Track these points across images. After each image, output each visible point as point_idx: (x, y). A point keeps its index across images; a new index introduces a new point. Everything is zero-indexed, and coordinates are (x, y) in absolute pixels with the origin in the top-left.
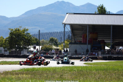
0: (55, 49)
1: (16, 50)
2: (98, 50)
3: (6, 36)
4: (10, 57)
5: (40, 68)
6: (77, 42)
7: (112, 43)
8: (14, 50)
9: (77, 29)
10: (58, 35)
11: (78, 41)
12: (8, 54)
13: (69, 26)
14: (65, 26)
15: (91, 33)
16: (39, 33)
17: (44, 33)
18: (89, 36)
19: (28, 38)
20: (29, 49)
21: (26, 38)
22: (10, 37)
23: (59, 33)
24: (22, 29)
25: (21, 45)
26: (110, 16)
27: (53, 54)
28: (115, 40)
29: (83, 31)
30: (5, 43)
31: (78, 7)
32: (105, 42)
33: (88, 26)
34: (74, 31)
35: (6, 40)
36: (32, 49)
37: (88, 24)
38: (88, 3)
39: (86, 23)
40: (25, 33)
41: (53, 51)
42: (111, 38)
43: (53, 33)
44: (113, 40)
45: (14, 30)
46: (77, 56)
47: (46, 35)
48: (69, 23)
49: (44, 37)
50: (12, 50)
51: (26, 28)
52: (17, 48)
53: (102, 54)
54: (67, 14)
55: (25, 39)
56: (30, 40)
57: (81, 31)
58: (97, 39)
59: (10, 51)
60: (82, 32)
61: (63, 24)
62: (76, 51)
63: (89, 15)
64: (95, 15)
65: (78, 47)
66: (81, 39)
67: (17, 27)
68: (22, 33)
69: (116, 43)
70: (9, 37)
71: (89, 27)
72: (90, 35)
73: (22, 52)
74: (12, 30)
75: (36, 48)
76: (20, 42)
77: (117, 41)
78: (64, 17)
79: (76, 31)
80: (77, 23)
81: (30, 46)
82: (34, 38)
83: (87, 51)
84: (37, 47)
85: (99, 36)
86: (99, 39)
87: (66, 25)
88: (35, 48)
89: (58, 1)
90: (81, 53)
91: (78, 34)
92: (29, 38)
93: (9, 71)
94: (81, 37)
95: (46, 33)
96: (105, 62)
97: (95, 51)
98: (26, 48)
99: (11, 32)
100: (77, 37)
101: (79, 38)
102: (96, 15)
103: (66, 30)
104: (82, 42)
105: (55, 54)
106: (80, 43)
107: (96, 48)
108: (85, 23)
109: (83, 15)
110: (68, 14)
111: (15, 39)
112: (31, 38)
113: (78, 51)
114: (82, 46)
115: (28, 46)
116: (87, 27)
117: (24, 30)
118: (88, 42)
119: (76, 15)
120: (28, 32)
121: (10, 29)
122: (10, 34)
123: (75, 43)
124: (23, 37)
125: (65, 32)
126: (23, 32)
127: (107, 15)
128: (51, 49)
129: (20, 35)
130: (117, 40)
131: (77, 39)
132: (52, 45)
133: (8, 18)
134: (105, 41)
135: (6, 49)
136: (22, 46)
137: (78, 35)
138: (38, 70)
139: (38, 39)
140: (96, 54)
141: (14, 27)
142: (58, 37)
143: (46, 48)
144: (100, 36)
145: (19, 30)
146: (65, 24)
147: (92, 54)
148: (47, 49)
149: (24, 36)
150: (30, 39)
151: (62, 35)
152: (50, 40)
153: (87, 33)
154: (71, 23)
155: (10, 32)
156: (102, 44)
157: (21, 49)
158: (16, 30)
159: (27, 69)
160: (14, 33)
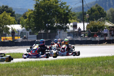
0: (110, 27)
8: (43, 32)
16: (83, 2)
20: (67, 30)
25: (54, 23)
27: (106, 35)
35: (30, 17)
36: (71, 29)
40: (59, 3)
50: (39, 32)
68: (54, 4)
74: (38, 1)
81: (68, 24)
92: (67, 11)
98: (61, 28)
99: (37, 3)
111: (44, 13)
112: (69, 11)
115: (65, 25)
122: (36, 6)
124: (56, 11)
129: (51, 7)
132: (104, 20)
148: (96, 28)
150: (67, 13)
157: (54, 30)
160: (42, 4)
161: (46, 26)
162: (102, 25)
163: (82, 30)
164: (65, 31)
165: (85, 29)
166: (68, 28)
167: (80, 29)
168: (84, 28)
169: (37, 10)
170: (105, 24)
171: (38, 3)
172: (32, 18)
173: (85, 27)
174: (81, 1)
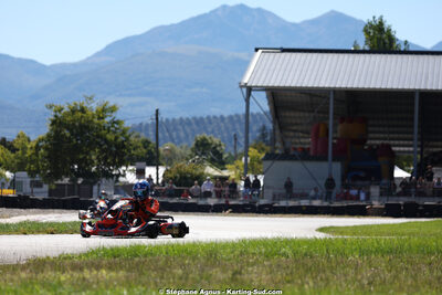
0: (215, 178)
1: (73, 180)
2: (367, 182)
3: (38, 130)
4: (54, 207)
5: (158, 247)
6: (292, 152)
7: (419, 156)
8: (66, 180)
9: (294, 107)
10: (223, 128)
11: (295, 149)
12: (46, 196)
13: (264, 94)
14: (249, 94)
15: (342, 120)
16: (157, 119)
17: (174, 120)
18: (335, 132)
19: (116, 138)
20: (121, 179)
21: (110, 137)
22: (53, 134)
23: (226, 121)
24: (94, 106)
25: (92, 163)
26: (410, 57)
27: (207, 195)
28: (431, 143)
29: (313, 111)
30: (34, 157)
31: (294, 25)
32: (393, 152)
33: (332, 96)
34: (283, 114)
35: (37, 147)
36: (131, 178)
37: (332, 86)
38: (333, 11)
39: (327, 86)
40: (108, 119)
41: (207, 186)
42: (416, 136)
43: (206, 121)
44: (421, 146)
45: (66, 109)
46: (292, 203)
47: (180, 127)
48: (265, 85)
49: (174, 134)
50: (59, 182)
51: (111, 104)
52: (78, 175)
53: (381, 195)
54: (257, 50)
55: (106, 141)
56: (124, 147)
57: (307, 114)
58: (364, 141)
59: (54, 187)
60: (312, 115)
61: (241, 87)
62: (289, 185)
63: (336, 55)
64: (357, 56)
65: (295, 169)
66: (308, 142)
67: (77, 99)
68: (96, 121)
69: (435, 154)
70: (48, 136)
71: (335, 99)
72: (339, 127)
73: (95, 188)
74: (60, 111)
75: (147, 176)
76: (87, 153)
77: (435, 150)
78: (247, 64)
79: (287, 114)
80: (293, 85)
81: (124, 168)
82: (138, 137)
83: (330, 183)
84: (150, 171)
85: (370, 129)
86: (373, 142)
87: (252, 93)
88: (140, 173)
89: (224, 7)
90: (306, 191)
91: (296, 124)
92: (121, 138)
93: (48, 257)
94: (308, 133)
95: (181, 119)
96: (394, 225)
97: (359, 183)
98: (108, 175)
99: (56, 116)
100: (292, 134)
101: (299, 137)
102: (362, 56)
103: (254, 109)
104: (312, 153)
105: (214, 195)
106: (305, 155)
107: (362, 174)
108: (321, 86)
109: (315, 55)
110: (260, 51)
111: (70, 140)
112: (127, 139)
113: (297, 187)
114: (312, 166)
115: (117, 169)
116: (329, 99)
117: (104, 110)
118: (333, 152)
119: (288, 54)
120: (118, 116)
121: (51, 107)
122: (54, 123)
123: (286, 156)
124: (98, 136)
125: (250, 118)
126: (100, 118)
127: (399, 56)
128: (200, 179)
129: (87, 127)
130: (435, 143)
131: (293, 140)
132: (202, 162)
133: (44, 66)
134: (394, 149)
135: (38, 178)
136: (94, 169)
137: (295, 128)
138: (152, 254)
139: (154, 142)
140: (362, 196)
141: (67, 100)
142: (225, 135)
143: (181, 174)
144: (376, 129)
145: (83, 110)
146: (250, 89)
147: (347, 197)
148: (185, 178)
149: (103, 132)
150: (123, 142)
151: (237, 126)
152: (196, 145)
153: (328, 118)
154: (270, 85)
155: (53, 118)
156: (382, 161)
157: (92, 179)
158: (73, 111)
159: (112, 249)
160: (68, 119)
161: (74, 169)
162: (198, 173)
163: (155, 182)
164: (117, 181)
165: (160, 181)
166: (124, 176)
167: (150, 179)
168: (158, 178)
169: (56, 131)
170: (206, 171)
171: (59, 115)
172: (42, 151)
173: (161, 175)
174: (154, 117)
